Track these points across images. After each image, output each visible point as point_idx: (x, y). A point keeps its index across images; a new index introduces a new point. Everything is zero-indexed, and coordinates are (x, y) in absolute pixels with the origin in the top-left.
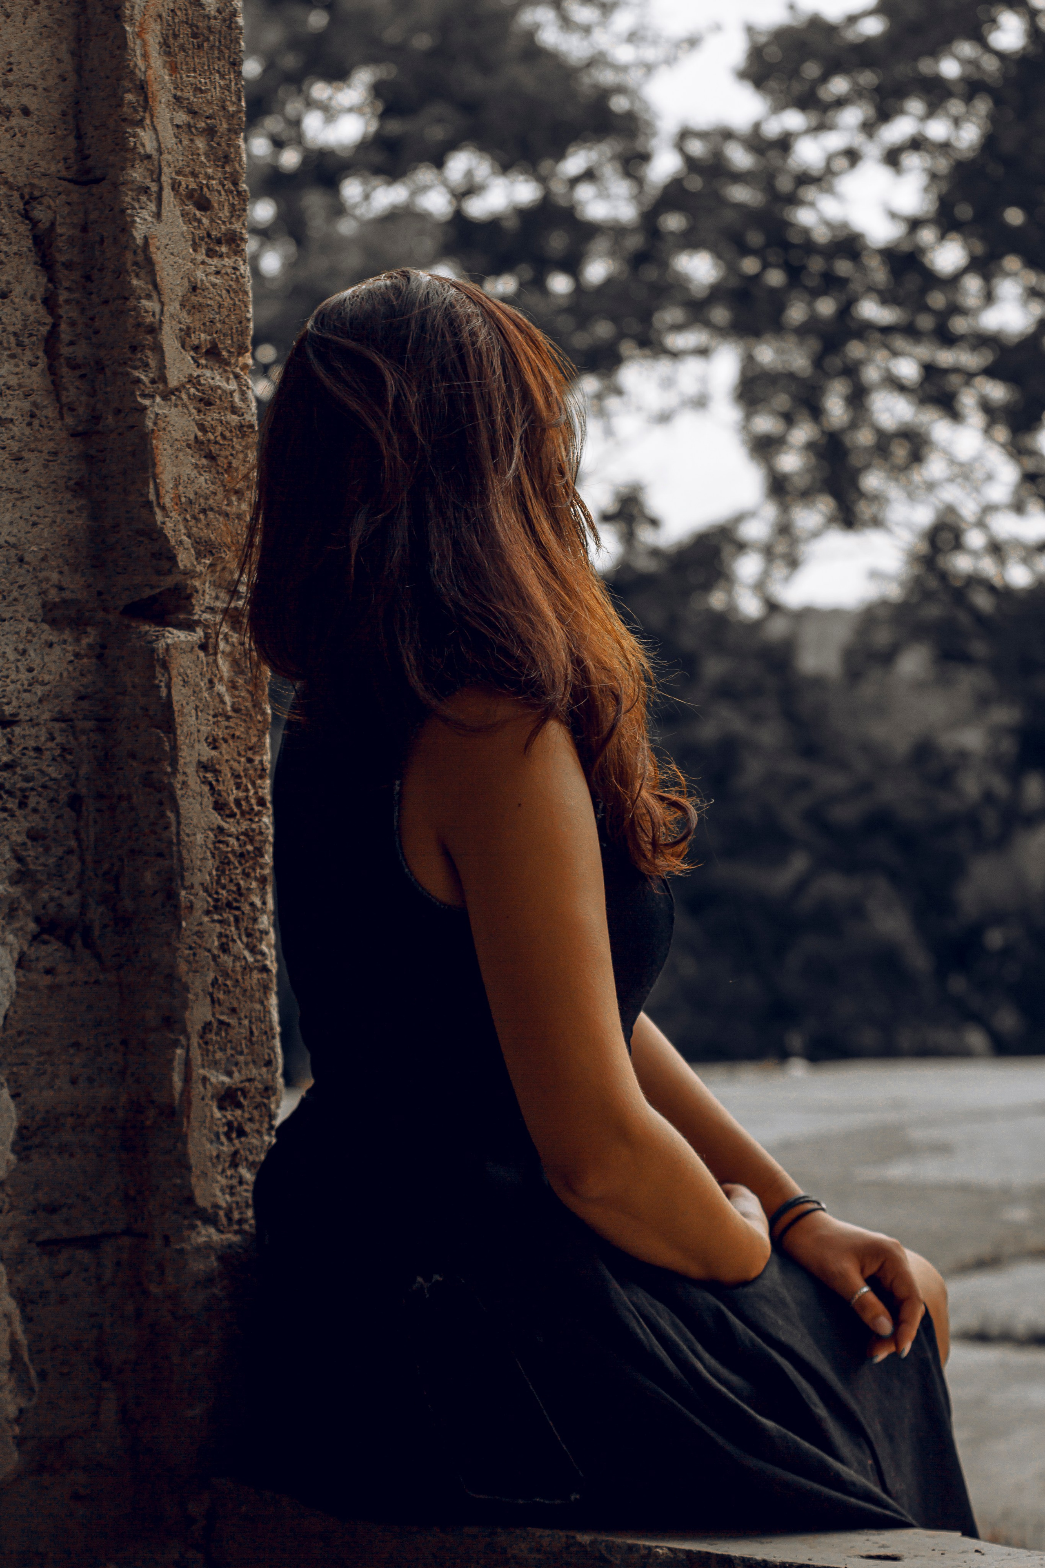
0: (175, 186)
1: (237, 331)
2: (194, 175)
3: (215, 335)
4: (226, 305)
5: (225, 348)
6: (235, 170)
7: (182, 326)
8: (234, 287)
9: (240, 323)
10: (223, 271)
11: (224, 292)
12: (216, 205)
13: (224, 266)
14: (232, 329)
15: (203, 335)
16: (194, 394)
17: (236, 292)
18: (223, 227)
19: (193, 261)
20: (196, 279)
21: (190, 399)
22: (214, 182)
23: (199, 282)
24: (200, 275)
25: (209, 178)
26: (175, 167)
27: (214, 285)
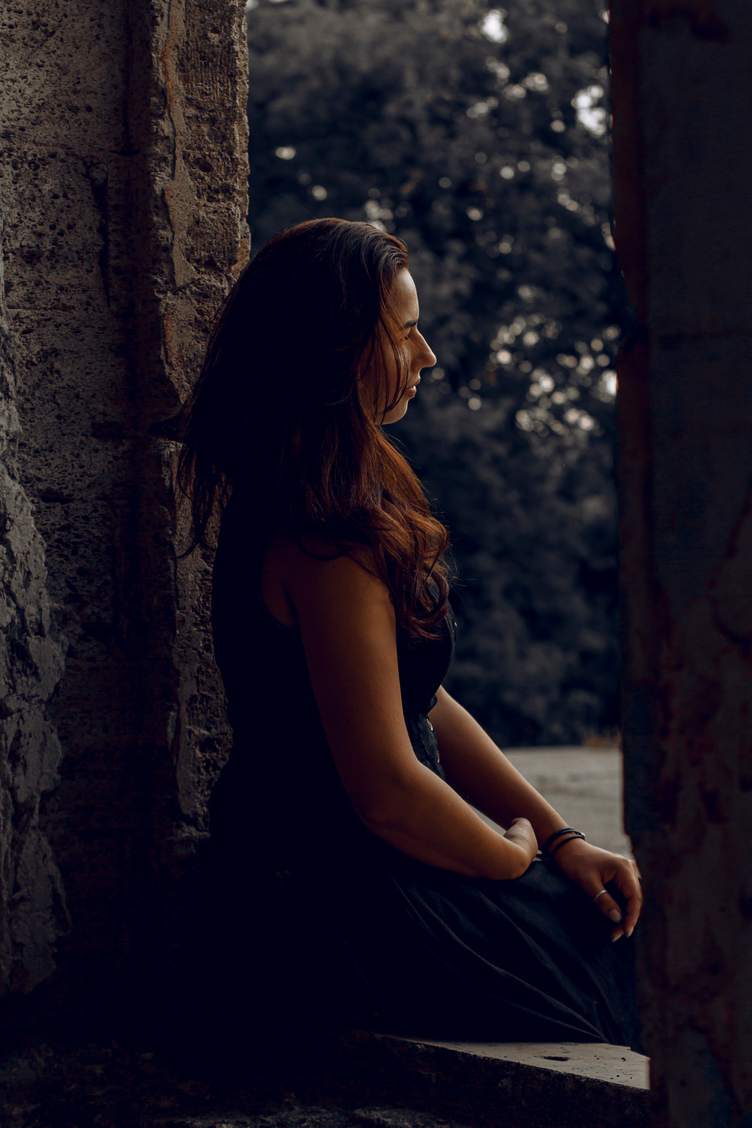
0: (186, 156)
1: (228, 249)
2: (200, 148)
3: (212, 252)
4: (221, 232)
5: (219, 261)
6: (230, 145)
7: (187, 247)
8: (227, 221)
9: (231, 244)
10: (219, 211)
11: (219, 224)
12: (215, 168)
13: (220, 207)
14: (224, 248)
15: (203, 253)
16: (195, 290)
17: (228, 224)
18: (220, 182)
19: (197, 205)
20: (199, 216)
21: (192, 293)
22: (214, 153)
23: (201, 218)
24: (202, 213)
25: (210, 150)
26: (186, 144)
27: (212, 220)
